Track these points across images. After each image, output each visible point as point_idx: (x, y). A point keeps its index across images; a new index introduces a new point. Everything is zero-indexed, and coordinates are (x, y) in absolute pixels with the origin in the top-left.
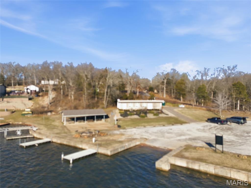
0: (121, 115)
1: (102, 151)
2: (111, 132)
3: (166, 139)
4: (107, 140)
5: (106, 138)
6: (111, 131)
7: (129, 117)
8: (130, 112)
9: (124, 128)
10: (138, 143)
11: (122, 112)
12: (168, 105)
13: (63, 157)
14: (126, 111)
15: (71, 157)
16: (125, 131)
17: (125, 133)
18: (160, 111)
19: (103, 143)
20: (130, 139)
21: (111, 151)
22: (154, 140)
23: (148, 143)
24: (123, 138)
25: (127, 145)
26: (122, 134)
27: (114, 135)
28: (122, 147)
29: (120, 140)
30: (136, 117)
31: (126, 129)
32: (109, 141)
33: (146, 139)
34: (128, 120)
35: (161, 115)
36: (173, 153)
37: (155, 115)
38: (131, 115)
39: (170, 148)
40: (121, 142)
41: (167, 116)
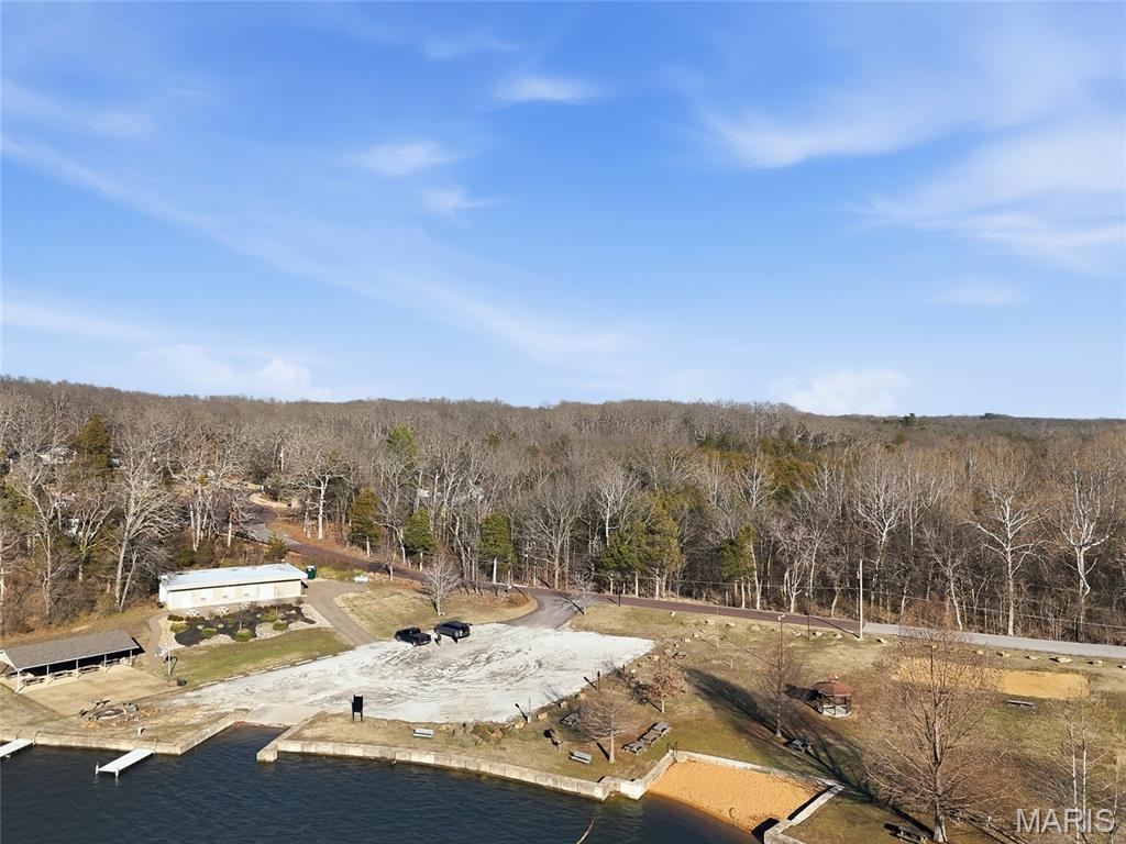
0: (179, 639)
1: (163, 749)
2: (166, 703)
3: (288, 705)
4: (164, 727)
5: (161, 721)
6: (164, 699)
7: (203, 643)
8: (207, 624)
9: (196, 688)
10: (229, 723)
11: (181, 628)
12: (323, 577)
13: (97, 769)
14: (192, 622)
15: (114, 767)
16: (199, 696)
17: (199, 701)
18: (294, 612)
19: (160, 733)
20: (213, 715)
21: (182, 748)
22: (264, 711)
23: (250, 720)
24: (197, 717)
25: (209, 732)
26: (196, 707)
27: (175, 710)
28: (201, 737)
29: (193, 721)
30: (224, 639)
31: (201, 688)
32: (170, 727)
33: (247, 711)
34: (202, 653)
35: (293, 626)
36: (288, 734)
37: (277, 627)
38: (209, 636)
39: (288, 724)
40: (196, 727)
41: (312, 626)
